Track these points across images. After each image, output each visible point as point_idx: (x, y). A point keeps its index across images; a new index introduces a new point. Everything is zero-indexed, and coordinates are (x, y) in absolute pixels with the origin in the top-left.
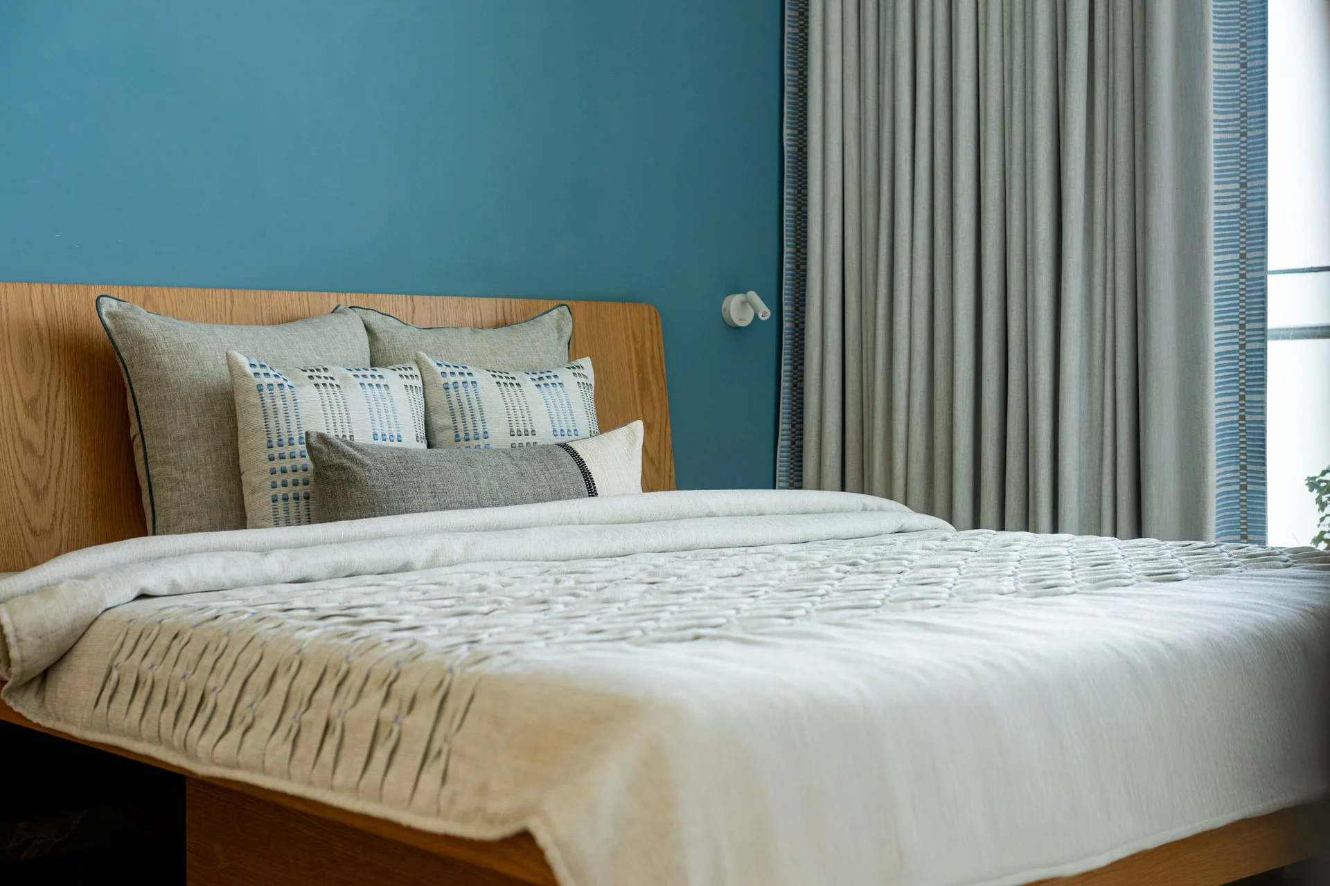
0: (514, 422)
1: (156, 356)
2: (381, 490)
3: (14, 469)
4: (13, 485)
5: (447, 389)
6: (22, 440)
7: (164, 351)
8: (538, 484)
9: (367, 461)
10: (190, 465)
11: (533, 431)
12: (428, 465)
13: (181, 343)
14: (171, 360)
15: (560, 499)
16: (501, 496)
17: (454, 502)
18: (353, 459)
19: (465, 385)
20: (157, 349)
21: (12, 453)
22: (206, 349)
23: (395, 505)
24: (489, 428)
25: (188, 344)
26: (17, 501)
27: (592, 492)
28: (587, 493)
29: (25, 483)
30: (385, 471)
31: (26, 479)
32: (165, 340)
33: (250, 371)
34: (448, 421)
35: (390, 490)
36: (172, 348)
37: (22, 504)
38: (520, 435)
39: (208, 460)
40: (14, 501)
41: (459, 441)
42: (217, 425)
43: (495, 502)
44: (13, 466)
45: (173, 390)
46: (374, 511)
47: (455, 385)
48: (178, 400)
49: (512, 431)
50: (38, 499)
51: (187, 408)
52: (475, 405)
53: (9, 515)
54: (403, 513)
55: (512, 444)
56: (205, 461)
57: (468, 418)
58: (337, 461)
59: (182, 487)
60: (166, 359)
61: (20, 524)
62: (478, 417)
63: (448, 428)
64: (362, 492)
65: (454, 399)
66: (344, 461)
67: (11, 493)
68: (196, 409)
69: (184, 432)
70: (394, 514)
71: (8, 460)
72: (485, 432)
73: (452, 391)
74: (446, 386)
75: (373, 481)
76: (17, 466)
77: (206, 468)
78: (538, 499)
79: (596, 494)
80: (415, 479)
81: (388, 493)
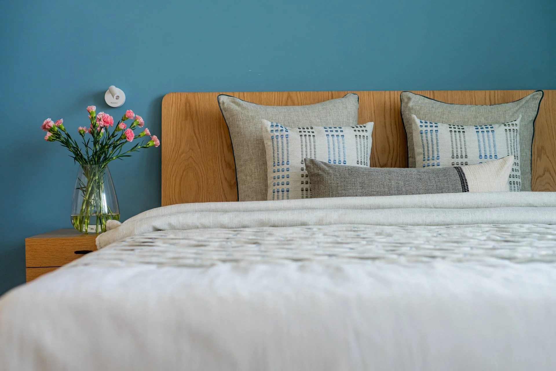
0: (455, 151)
1: (238, 122)
2: (334, 185)
3: (221, 175)
4: (220, 181)
5: (422, 133)
6: (226, 162)
7: (241, 119)
8: (429, 184)
9: (331, 171)
10: (249, 173)
11: (466, 156)
12: (363, 173)
13: (248, 116)
14: (243, 124)
15: (442, 192)
16: (404, 189)
17: (374, 191)
18: (324, 170)
19: (431, 132)
20: (238, 118)
21: (221, 167)
22: (259, 118)
23: (340, 192)
24: (440, 154)
25: (251, 116)
26: (221, 189)
27: (465, 188)
28: (462, 190)
29: (226, 181)
30: (339, 176)
31: (226, 179)
32: (241, 114)
33: (269, 129)
34: (421, 150)
35: (339, 185)
36: (244, 118)
37: (224, 190)
38: (458, 158)
39: (256, 170)
40: (220, 189)
41: (425, 160)
42: (261, 154)
43: (399, 192)
44: (221, 173)
45: (243, 138)
46: (329, 195)
47: (426, 132)
48: (245, 142)
49: (453, 155)
50: (231, 189)
51: (248, 146)
52: (435, 142)
53: (218, 195)
54: (343, 196)
55: (452, 163)
56: (255, 171)
57: (430, 149)
58: (316, 172)
59: (246, 183)
60: (241, 123)
61: (222, 199)
62: (435, 148)
63: (421, 154)
64: (325, 186)
65: (424, 138)
66: (320, 171)
67: (219, 185)
68: (252, 146)
69: (247, 157)
70: (339, 197)
71: (219, 171)
72: (438, 156)
73: (424, 135)
74: (421, 132)
75: (331, 181)
76: (222, 173)
77: (255, 175)
78: (428, 191)
79: (468, 191)
80: (353, 180)
81: (338, 187)
